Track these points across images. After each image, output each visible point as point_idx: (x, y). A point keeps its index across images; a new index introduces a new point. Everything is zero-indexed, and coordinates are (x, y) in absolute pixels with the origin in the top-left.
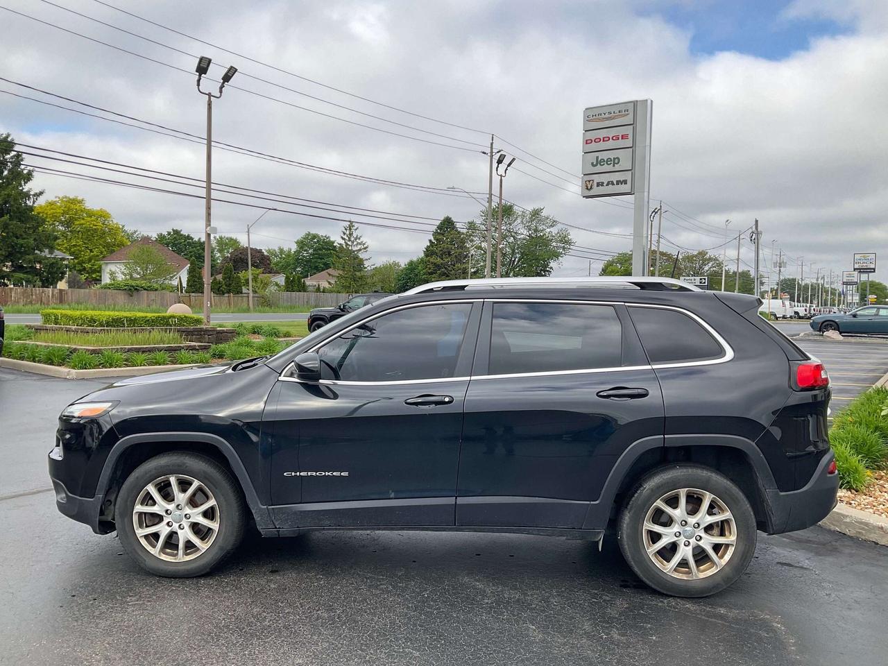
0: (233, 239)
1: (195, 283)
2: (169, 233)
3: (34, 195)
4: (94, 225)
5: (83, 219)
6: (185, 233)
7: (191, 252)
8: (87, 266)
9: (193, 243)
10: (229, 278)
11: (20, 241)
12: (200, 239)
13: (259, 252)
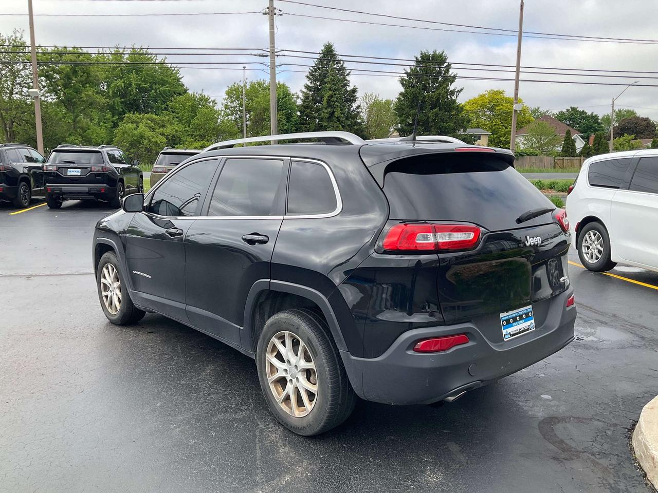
0: (630, 111)
1: (568, 149)
2: (568, 110)
3: (457, 92)
4: (509, 109)
5: (502, 105)
6: (580, 109)
7: (584, 124)
8: (502, 139)
9: (586, 117)
10: (599, 144)
11: (445, 125)
12: (592, 113)
13: (645, 121)
